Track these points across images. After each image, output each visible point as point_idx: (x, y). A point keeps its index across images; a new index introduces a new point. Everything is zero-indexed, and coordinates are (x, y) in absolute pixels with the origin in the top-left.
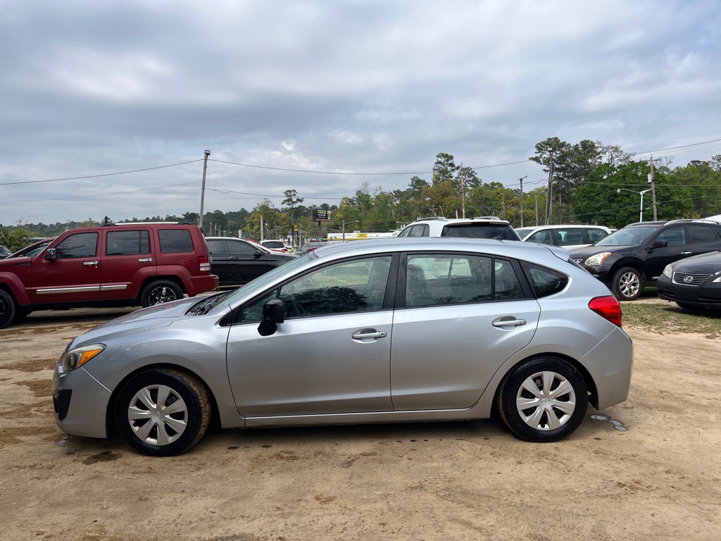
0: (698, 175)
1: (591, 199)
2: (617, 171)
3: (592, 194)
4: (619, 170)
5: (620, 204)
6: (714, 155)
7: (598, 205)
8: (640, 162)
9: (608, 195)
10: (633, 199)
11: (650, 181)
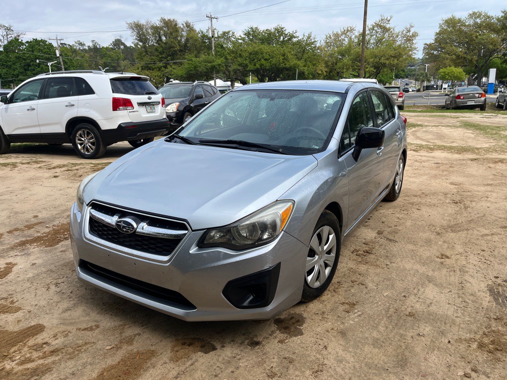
0: (71, 54)
1: (10, 67)
2: (25, 45)
3: (9, 63)
4: (27, 45)
5: (34, 72)
6: (76, 41)
7: (16, 72)
8: (42, 40)
9: (23, 65)
10: (42, 68)
11: (58, 55)
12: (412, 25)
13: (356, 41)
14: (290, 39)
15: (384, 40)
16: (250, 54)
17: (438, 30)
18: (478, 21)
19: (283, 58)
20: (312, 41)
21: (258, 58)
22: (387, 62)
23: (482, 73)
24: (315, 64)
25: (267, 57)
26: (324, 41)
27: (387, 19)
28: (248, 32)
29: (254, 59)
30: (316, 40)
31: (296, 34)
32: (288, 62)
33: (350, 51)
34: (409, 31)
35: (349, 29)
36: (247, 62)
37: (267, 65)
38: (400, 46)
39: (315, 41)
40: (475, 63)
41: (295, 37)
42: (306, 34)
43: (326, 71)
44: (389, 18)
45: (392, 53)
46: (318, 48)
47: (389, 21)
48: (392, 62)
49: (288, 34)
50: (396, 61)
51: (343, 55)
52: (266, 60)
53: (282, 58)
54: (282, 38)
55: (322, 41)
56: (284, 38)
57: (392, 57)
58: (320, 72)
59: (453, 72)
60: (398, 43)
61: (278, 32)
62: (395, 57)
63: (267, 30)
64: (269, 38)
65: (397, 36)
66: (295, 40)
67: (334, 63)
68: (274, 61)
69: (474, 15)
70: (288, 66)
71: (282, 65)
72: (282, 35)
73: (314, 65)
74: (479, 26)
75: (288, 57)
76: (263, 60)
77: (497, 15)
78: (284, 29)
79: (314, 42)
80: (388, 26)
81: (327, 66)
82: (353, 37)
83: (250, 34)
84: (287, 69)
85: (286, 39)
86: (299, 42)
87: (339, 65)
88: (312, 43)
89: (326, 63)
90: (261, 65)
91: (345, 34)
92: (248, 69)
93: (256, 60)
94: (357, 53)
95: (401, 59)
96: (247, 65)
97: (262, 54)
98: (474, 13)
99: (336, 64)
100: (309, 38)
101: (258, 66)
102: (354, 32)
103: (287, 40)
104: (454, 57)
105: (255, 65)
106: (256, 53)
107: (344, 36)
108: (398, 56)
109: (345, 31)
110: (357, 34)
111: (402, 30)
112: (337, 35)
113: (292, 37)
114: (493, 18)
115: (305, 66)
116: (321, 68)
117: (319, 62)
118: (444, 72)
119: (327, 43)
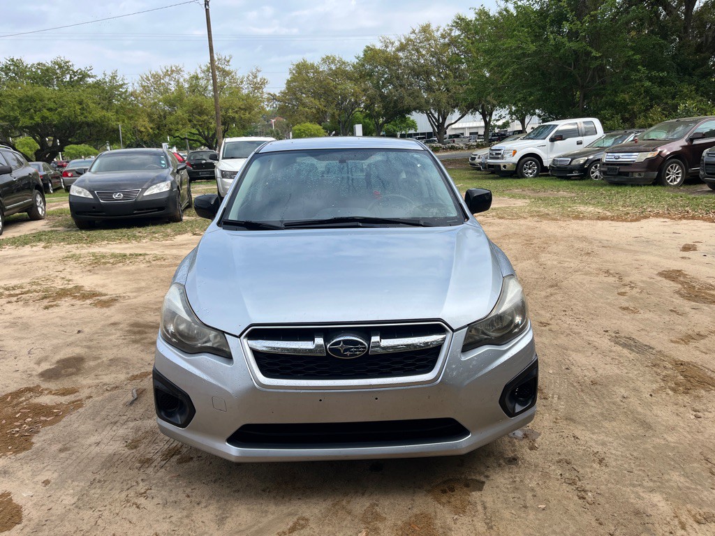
12: (259, 69)
13: (186, 86)
14: (81, 79)
15: (225, 87)
16: (20, 100)
17: (289, 77)
18: (333, 67)
19: (80, 107)
20: (121, 83)
21: (35, 107)
22: (237, 116)
23: (346, 130)
24: (132, 117)
25: (52, 105)
26: (138, 83)
27: (225, 59)
28: (6, 67)
29: (29, 110)
30: (126, 82)
31: (91, 71)
32: (90, 113)
33: (181, 100)
34: (256, 77)
35: (174, 68)
36: (17, 113)
37: (54, 118)
38: (248, 95)
39: (124, 84)
40: (337, 117)
41: (89, 76)
42: (109, 73)
43: (151, 128)
44: (228, 58)
45: (240, 104)
46: (132, 95)
47: (228, 61)
48: (243, 116)
49: (79, 71)
50: (247, 115)
51: (172, 105)
52: (50, 110)
53: (78, 107)
54: (68, 76)
55: (136, 84)
56: (71, 78)
57: (242, 109)
58: (143, 129)
59: (309, 129)
60: (245, 92)
61: (60, 67)
62: (245, 110)
63: (39, 64)
64: (45, 76)
65: (242, 82)
66: (90, 80)
67: (161, 116)
68: (66, 112)
69: (327, 60)
70: (90, 119)
71: (81, 118)
72: (69, 73)
73: (130, 118)
74: (335, 74)
75: (87, 105)
76: (45, 110)
77: (353, 61)
78: (70, 64)
79: (122, 85)
80: (227, 68)
81: (152, 121)
82: (181, 80)
83: (9, 69)
84: (88, 125)
85: (76, 78)
86: (98, 84)
87: (171, 119)
88: (121, 86)
89: (150, 116)
90: (43, 118)
91: (170, 76)
92: (20, 125)
93: (32, 110)
94: (194, 103)
95: (253, 112)
96: (16, 119)
97: (41, 100)
98: (328, 58)
99: (165, 117)
100: (114, 78)
101: (37, 119)
102: (183, 73)
103: (77, 81)
104: (314, 110)
105: (32, 118)
106: (31, 100)
107: (167, 78)
108: (248, 108)
109: (167, 71)
110: (187, 77)
111: (246, 75)
112: (157, 77)
113: (84, 75)
114: (349, 65)
115: (118, 120)
116: (144, 123)
117: (137, 114)
118: (300, 130)
119: (144, 87)
